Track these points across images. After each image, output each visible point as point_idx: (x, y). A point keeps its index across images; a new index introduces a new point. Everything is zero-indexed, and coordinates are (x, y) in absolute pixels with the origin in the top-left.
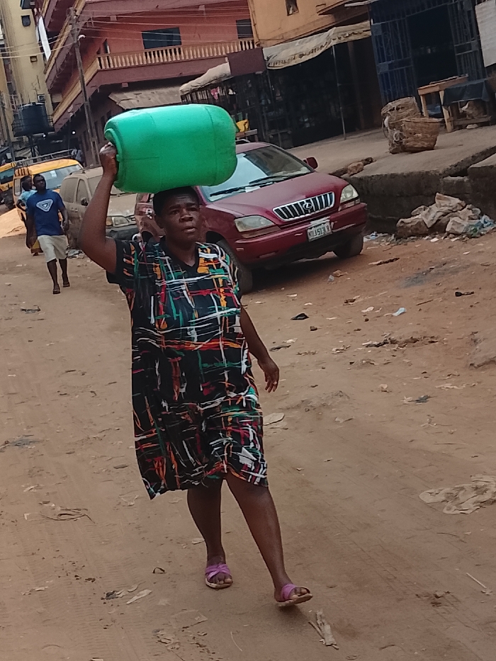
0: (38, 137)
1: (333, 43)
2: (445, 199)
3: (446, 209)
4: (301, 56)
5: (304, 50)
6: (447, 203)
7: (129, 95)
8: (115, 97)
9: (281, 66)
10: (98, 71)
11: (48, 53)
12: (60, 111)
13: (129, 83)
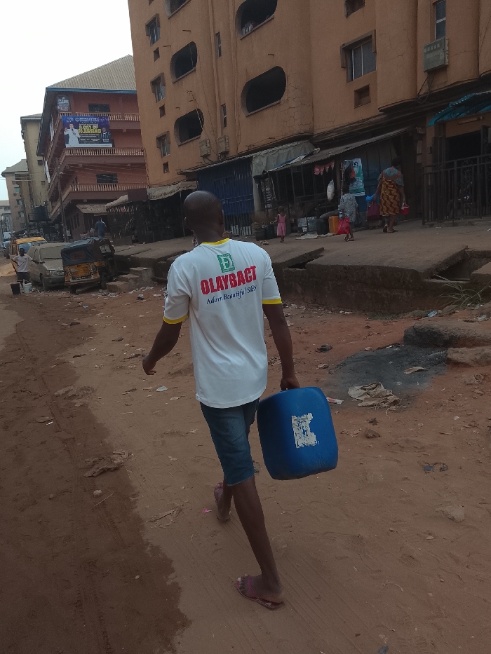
0: (43, 223)
1: (180, 190)
4: (165, 194)
5: (166, 192)
7: (86, 206)
8: (79, 206)
9: (155, 199)
10: (70, 193)
11: (49, 180)
12: (54, 210)
13: (88, 200)
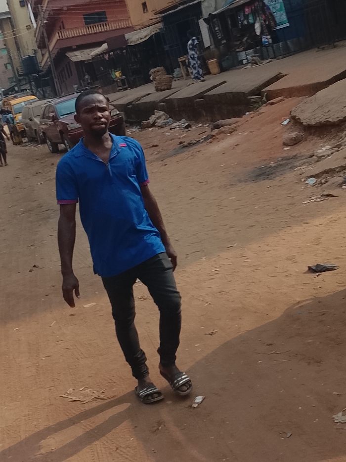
0: (34, 76)
1: (153, 33)
2: (158, 112)
3: (157, 116)
4: (141, 39)
6: (158, 114)
7: (76, 53)
8: (69, 54)
9: (133, 44)
10: (58, 40)
11: (35, 25)
12: (44, 60)
13: (77, 46)
